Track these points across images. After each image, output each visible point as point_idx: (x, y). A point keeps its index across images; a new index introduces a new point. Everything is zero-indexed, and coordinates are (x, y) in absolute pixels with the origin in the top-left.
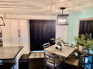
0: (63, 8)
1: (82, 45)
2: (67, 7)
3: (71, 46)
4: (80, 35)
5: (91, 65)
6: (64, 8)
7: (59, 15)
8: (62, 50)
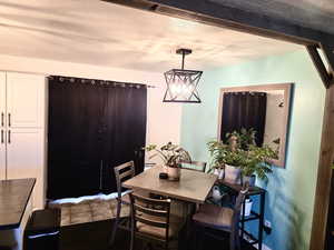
0: (185, 52)
1: (234, 164)
2: (198, 49)
3: (201, 168)
4: (228, 135)
5: (258, 220)
6: (190, 52)
7: (175, 72)
8: (181, 182)
